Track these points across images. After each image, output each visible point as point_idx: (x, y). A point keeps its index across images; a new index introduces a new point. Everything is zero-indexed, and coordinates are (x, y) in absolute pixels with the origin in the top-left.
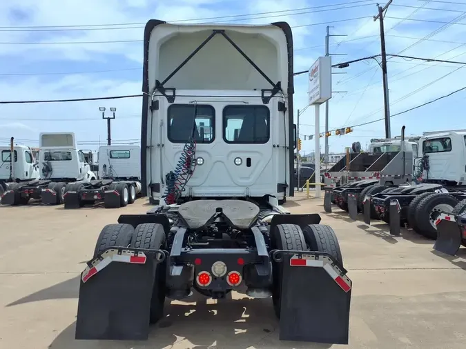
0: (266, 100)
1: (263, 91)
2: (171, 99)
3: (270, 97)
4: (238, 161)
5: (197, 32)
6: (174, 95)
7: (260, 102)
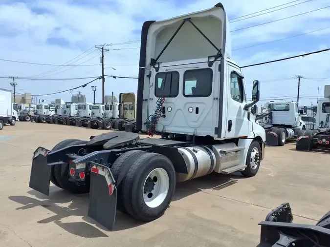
0: (210, 64)
1: (209, 57)
2: (157, 69)
3: (213, 62)
4: (191, 110)
5: (175, 23)
6: (159, 67)
7: (206, 66)
